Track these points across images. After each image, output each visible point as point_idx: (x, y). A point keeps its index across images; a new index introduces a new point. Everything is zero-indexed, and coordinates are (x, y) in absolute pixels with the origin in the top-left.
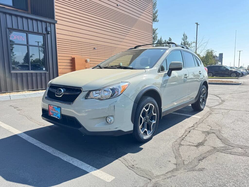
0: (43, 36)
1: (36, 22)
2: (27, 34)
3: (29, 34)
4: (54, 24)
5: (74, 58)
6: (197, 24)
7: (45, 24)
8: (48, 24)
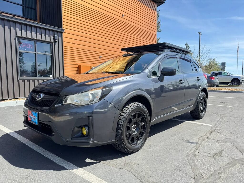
0: (51, 44)
1: (45, 31)
2: (35, 42)
3: (37, 42)
4: (62, 33)
5: (80, 66)
6: (200, 33)
7: (53, 32)
8: (55, 33)
